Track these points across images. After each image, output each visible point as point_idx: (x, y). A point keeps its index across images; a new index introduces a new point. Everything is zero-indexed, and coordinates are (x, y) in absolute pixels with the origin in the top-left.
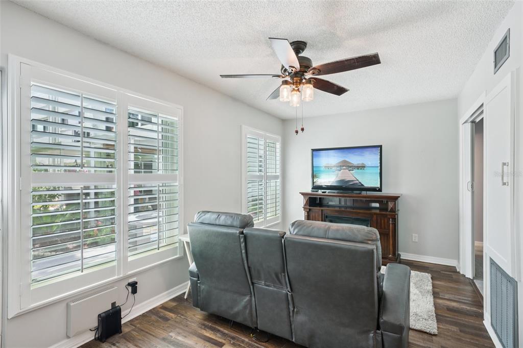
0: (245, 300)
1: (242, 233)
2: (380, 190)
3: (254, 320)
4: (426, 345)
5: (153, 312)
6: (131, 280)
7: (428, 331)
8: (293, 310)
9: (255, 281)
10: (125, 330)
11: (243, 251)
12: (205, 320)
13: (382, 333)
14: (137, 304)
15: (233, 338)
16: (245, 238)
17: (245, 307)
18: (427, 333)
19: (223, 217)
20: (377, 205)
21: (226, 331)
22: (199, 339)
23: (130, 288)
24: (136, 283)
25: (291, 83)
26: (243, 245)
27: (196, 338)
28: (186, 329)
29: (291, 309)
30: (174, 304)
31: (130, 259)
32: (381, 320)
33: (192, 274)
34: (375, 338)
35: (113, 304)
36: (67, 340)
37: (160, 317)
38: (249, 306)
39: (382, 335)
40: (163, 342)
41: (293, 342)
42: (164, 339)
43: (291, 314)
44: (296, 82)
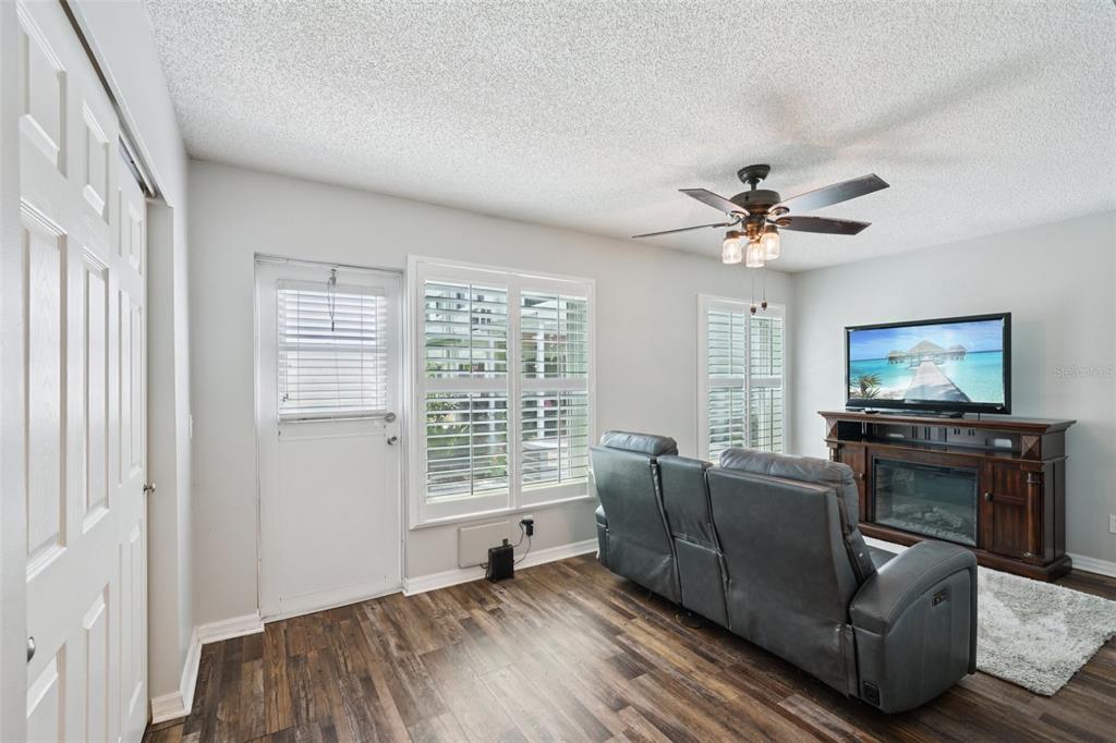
0: (665, 561)
1: (654, 462)
2: (1006, 409)
3: (677, 591)
4: (1007, 703)
5: (553, 565)
6: (527, 517)
7: (1028, 685)
8: (728, 582)
9: (675, 533)
10: (518, 577)
11: (657, 488)
12: (618, 587)
13: (853, 630)
14: (533, 551)
15: (650, 614)
16: (659, 468)
17: (665, 570)
18: (1026, 689)
19: (634, 439)
20: (1008, 443)
21: (642, 605)
22: (604, 605)
23: (525, 527)
24: (532, 522)
25: (742, 234)
26: (656, 478)
27: (600, 603)
28: (590, 590)
29: (725, 579)
30: (581, 562)
31: (524, 489)
32: (852, 609)
33: (599, 518)
34: (842, 636)
35: (505, 541)
36: (458, 570)
37: (561, 572)
38: (669, 570)
39: (854, 634)
40: (558, 598)
41: (728, 631)
42: (560, 595)
43: (725, 587)
44: (752, 231)
